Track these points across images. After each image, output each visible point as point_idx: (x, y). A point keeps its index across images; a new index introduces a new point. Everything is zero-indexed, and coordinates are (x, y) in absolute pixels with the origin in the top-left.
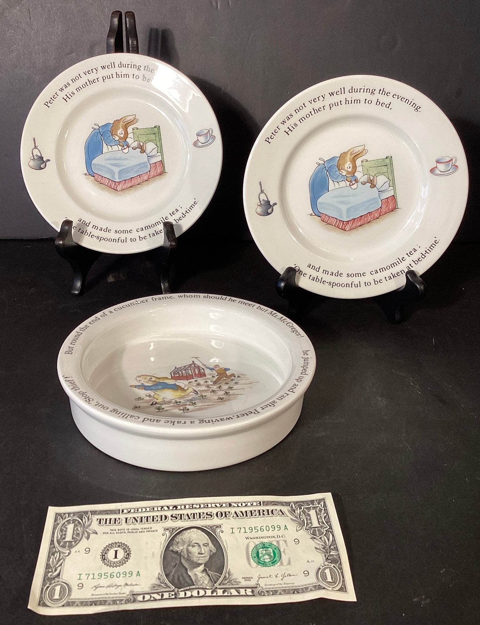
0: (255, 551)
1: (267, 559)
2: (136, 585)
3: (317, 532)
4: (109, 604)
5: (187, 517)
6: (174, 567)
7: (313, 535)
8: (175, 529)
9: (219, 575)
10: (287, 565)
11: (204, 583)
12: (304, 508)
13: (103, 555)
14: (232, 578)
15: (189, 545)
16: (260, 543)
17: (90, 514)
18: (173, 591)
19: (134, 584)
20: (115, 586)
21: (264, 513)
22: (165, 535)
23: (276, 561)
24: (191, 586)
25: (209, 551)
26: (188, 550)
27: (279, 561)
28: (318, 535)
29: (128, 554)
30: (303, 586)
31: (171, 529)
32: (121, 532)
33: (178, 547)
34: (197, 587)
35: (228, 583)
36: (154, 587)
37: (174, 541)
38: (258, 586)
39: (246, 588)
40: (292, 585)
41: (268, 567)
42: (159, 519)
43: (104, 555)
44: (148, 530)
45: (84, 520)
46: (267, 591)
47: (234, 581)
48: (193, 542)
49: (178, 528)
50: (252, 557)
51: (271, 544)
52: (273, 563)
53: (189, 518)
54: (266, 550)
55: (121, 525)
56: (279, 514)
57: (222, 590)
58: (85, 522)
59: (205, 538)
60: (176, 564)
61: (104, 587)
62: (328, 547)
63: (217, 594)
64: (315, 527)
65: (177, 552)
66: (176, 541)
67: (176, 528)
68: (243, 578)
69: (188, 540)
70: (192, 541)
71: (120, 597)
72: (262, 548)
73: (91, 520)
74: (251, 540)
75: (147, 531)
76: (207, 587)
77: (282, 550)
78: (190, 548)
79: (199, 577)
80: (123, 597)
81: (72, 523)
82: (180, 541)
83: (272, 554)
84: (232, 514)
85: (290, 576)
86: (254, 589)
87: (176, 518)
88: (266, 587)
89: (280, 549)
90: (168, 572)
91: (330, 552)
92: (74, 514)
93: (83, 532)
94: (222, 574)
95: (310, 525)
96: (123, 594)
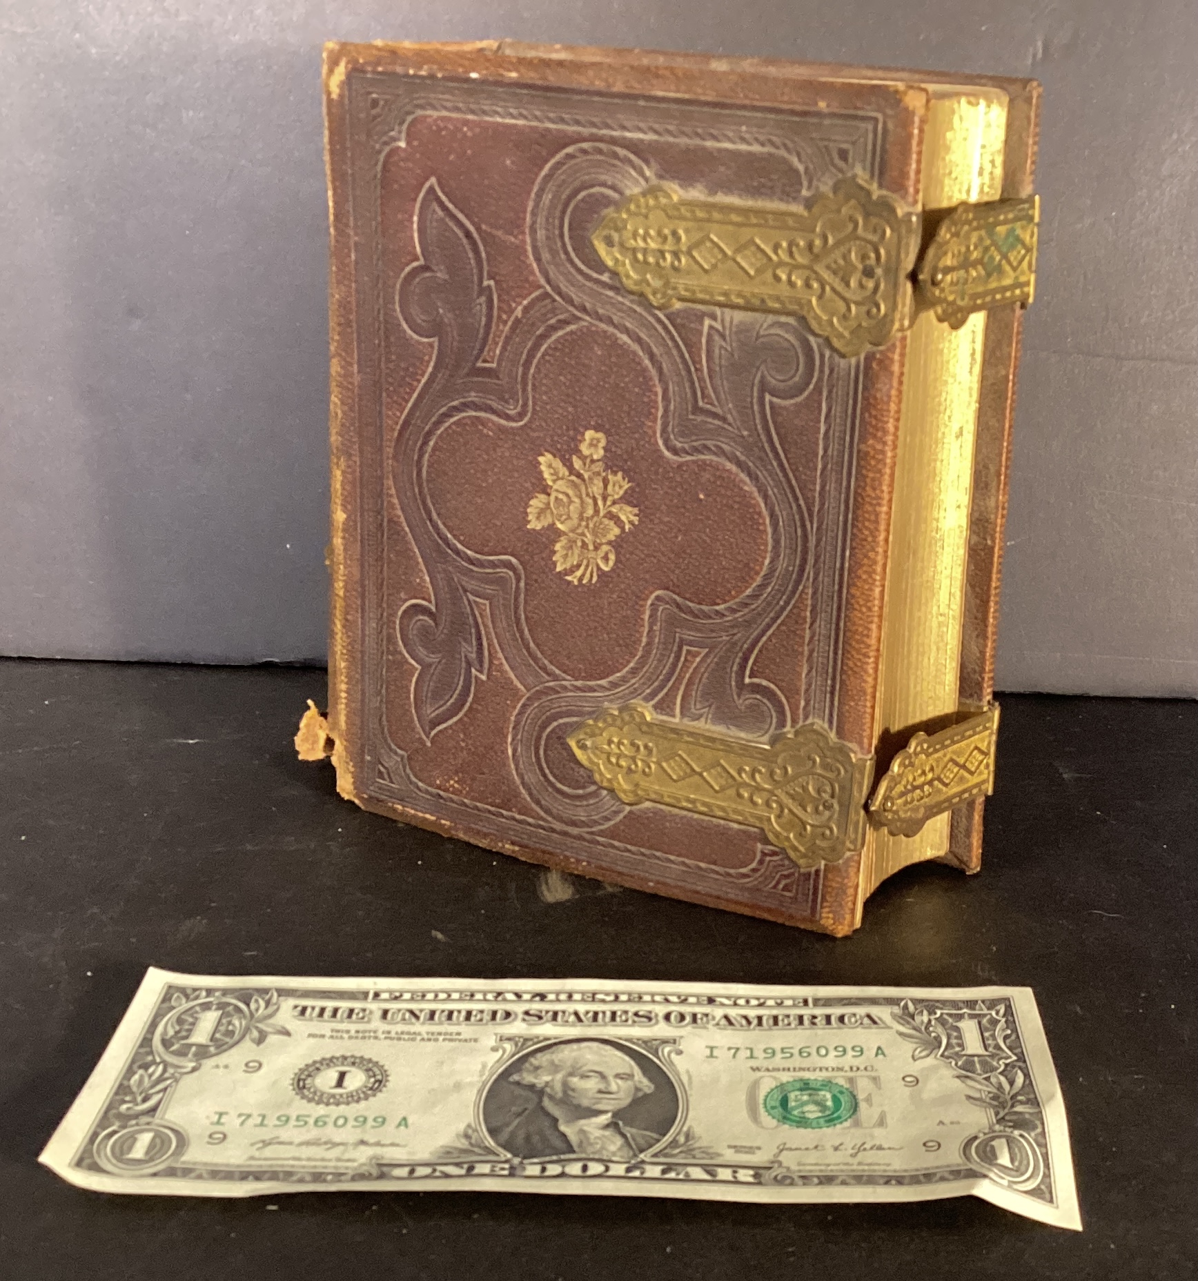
0: (777, 1096)
1: (812, 1112)
2: (393, 1145)
3: (978, 1066)
4: (301, 1181)
5: (572, 1018)
6: (519, 1115)
7: (964, 1069)
8: (531, 1039)
9: (655, 1136)
10: (874, 1126)
11: (606, 1150)
12: (942, 1014)
13: (299, 1080)
14: (697, 1145)
15: (571, 1074)
16: (795, 1081)
17: (275, 995)
18: (506, 1161)
19: (388, 1142)
20: (326, 1143)
21: (816, 1021)
22: (501, 1052)
23: (839, 1117)
24: (564, 1153)
25: (633, 1090)
26: (565, 1085)
27: (850, 1117)
28: (979, 1071)
29: (380, 1082)
30: (917, 1170)
31: (522, 1040)
32: (362, 1036)
33: (536, 1078)
34: (583, 1156)
35: (683, 1155)
36: (448, 1153)
37: (527, 1065)
38: (776, 1165)
39: (735, 1168)
40: (882, 1168)
41: (813, 1128)
42: (487, 1017)
43: (304, 1080)
44: (448, 1037)
45: (253, 1006)
46: (803, 1177)
47: (703, 1152)
48: (585, 1068)
49: (541, 1038)
50: (766, 1107)
51: (827, 1084)
52: (831, 1121)
53: (580, 1020)
54: (810, 1095)
55: (369, 1022)
56: (861, 1024)
57: (660, 1168)
58: (257, 1010)
59: (624, 1063)
60: (526, 1109)
61: (291, 1143)
62: (1008, 1098)
63: (642, 1173)
64: (973, 1056)
65: (532, 1087)
66: (531, 1064)
67: (537, 1037)
68: (730, 1147)
69: (569, 1064)
70: (581, 1067)
71: (336, 1167)
72: (801, 1090)
73: (275, 1007)
74: (767, 1074)
75: (444, 1040)
76: (614, 1159)
77: (861, 1096)
78: (575, 1081)
79: (592, 1137)
80: (347, 1168)
81: (218, 1009)
82: (544, 1064)
83: (829, 1103)
84: (714, 1018)
85: (880, 1148)
86: (761, 1171)
87: (540, 1018)
88: (801, 1168)
89: (855, 1093)
90: (496, 1123)
91: (1013, 1106)
92: (225, 992)
93: (247, 1030)
94: (664, 1135)
95: (957, 1049)
96: (349, 1160)
